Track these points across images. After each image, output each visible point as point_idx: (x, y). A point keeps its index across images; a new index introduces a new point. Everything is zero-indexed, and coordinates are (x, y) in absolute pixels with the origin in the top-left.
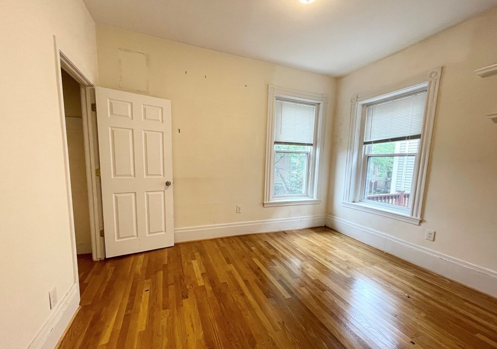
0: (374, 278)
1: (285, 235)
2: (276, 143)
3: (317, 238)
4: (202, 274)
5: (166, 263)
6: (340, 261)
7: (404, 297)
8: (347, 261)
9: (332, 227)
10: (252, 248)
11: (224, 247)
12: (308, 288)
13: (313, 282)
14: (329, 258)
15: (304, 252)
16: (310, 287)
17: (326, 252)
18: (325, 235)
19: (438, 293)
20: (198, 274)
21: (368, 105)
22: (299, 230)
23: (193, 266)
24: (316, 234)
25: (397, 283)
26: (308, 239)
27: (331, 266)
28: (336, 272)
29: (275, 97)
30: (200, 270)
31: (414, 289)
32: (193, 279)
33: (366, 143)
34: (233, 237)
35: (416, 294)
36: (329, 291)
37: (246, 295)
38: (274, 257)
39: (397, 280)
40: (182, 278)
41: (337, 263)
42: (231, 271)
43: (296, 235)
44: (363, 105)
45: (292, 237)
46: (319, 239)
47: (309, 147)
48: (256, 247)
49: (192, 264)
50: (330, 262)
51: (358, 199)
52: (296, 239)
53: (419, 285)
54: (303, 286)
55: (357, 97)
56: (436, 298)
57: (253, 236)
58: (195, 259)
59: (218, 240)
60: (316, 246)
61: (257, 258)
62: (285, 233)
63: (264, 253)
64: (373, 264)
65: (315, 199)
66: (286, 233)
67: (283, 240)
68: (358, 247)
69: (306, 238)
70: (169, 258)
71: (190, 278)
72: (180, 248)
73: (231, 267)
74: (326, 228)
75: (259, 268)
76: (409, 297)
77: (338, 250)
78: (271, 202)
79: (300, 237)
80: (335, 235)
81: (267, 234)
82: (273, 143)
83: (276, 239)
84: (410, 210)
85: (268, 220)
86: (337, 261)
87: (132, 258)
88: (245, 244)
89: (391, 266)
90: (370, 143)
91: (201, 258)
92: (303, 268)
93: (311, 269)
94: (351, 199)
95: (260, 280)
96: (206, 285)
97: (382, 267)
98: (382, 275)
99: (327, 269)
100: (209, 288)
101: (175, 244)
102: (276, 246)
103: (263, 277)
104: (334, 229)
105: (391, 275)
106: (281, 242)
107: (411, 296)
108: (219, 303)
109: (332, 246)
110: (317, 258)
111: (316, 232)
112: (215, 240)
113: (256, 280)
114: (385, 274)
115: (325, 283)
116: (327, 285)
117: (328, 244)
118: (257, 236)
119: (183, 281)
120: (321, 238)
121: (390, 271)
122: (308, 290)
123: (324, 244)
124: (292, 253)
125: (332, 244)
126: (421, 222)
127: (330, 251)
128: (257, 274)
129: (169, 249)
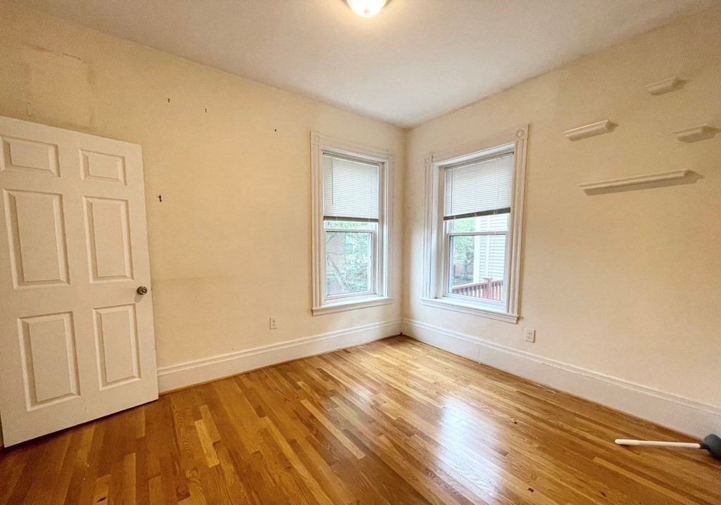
0: (472, 403)
1: (347, 355)
2: (326, 218)
3: (392, 354)
4: (214, 444)
5: (143, 435)
6: (426, 384)
7: (511, 424)
8: (435, 383)
9: (410, 336)
10: (298, 383)
11: (252, 389)
12: (389, 435)
13: (394, 424)
14: (412, 383)
15: (377, 378)
16: (391, 432)
17: (406, 374)
18: (401, 347)
19: (546, 411)
20: (207, 445)
21: (446, 168)
22: (367, 344)
23: (196, 432)
24: (390, 347)
25: (499, 405)
26: (379, 356)
27: (415, 394)
28: (422, 402)
29: (322, 150)
30: (211, 437)
31: (519, 410)
32: (196, 458)
33: (446, 218)
34: (267, 368)
35: (523, 416)
36: (417, 434)
37: (295, 467)
38: (334, 393)
39: (499, 401)
40: (175, 458)
41: (424, 388)
42: (265, 430)
43: (363, 353)
44: (440, 167)
45: (357, 356)
46: (395, 354)
47: (374, 223)
48: (305, 381)
49: (195, 428)
50: (414, 388)
51: (441, 294)
52: (363, 360)
53: (523, 403)
54: (381, 434)
55: (432, 157)
56: (545, 417)
57: (299, 362)
58: (201, 418)
59: (241, 377)
60: (392, 366)
61: (309, 400)
62: (345, 351)
63: (318, 389)
64: (467, 382)
65: (385, 297)
66: (348, 352)
67: (345, 362)
68: (447, 360)
69: (376, 355)
70: (148, 423)
71: (191, 456)
72: (170, 401)
73: (266, 422)
74: (401, 337)
75: (312, 416)
76: (515, 423)
77: (422, 369)
78: (323, 307)
79: (369, 356)
80: (415, 345)
81: (320, 356)
82: (322, 218)
83: (335, 363)
84: (505, 304)
85: (320, 335)
86: (423, 385)
87: (69, 437)
88: (287, 377)
89: (489, 382)
90: (452, 218)
91: (212, 415)
92: (378, 404)
93: (388, 404)
94: (433, 294)
95: (316, 435)
96: (222, 465)
97: (479, 384)
98: (481, 396)
99: (410, 399)
100: (229, 468)
101: (159, 396)
102: (336, 375)
103: (321, 430)
104: (413, 337)
105: (492, 394)
106: (341, 366)
107: (518, 421)
108: (249, 493)
109: (413, 363)
110: (396, 385)
111: (390, 344)
112: (236, 378)
113: (308, 438)
114: (483, 394)
115: (410, 423)
116: (415, 426)
117: (409, 361)
118: (305, 363)
119: (179, 463)
120: (397, 353)
121: (489, 389)
122: (389, 439)
123: (402, 361)
124: (359, 382)
125: (413, 360)
126: (518, 319)
127: (411, 372)
128: (310, 427)
129: (148, 406)
